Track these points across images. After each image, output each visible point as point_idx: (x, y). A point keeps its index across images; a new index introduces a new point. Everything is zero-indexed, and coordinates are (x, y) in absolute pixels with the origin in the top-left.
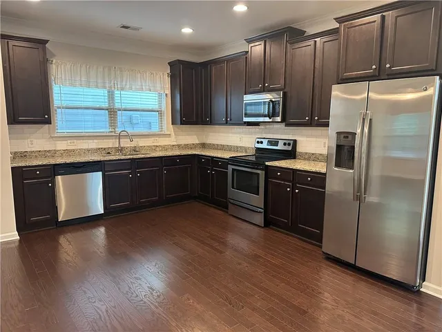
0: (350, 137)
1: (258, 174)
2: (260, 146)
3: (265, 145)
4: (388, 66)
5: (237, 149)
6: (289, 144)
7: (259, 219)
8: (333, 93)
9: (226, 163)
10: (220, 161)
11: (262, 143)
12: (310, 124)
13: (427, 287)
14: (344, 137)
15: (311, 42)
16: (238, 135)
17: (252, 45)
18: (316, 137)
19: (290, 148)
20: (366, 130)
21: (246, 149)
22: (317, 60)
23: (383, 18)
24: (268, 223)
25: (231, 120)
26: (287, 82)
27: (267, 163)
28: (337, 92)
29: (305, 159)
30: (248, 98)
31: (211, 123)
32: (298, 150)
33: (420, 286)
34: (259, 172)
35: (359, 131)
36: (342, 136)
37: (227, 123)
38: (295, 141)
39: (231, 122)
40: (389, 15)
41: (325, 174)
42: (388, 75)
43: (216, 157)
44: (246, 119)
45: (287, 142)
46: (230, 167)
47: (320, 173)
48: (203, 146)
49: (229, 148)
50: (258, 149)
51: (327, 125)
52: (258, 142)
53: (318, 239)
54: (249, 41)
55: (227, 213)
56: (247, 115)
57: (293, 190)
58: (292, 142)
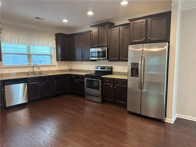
0: (136, 65)
1: (98, 81)
2: (97, 69)
3: (99, 69)
4: (149, 38)
5: (86, 71)
6: (110, 69)
7: (99, 100)
8: (129, 48)
9: (83, 77)
10: (81, 77)
11: (98, 68)
12: (118, 60)
13: (167, 120)
14: (134, 65)
15: (118, 28)
16: (87, 65)
17: (93, 28)
18: (120, 65)
19: (110, 70)
20: (143, 62)
21: (91, 71)
22: (121, 35)
23: (147, 20)
24: (103, 101)
25: (84, 59)
26: (109, 44)
27: (102, 76)
28: (131, 48)
29: (116, 74)
30: (92, 50)
31: (75, 60)
32: (113, 71)
33: (165, 120)
34: (99, 80)
35: (140, 63)
36: (133, 65)
37: (82, 60)
38: (112, 67)
39: (84, 60)
40: (149, 19)
41: (127, 80)
42: (149, 42)
43: (78, 75)
44: (91, 59)
45: (109, 68)
46: (86, 79)
47: (124, 79)
48: (71, 70)
49: (83, 71)
50: (96, 71)
51: (127, 61)
52: (96, 68)
53: (125, 106)
54: (92, 27)
55: (85, 98)
56: (91, 57)
57: (114, 87)
58: (111, 68)
